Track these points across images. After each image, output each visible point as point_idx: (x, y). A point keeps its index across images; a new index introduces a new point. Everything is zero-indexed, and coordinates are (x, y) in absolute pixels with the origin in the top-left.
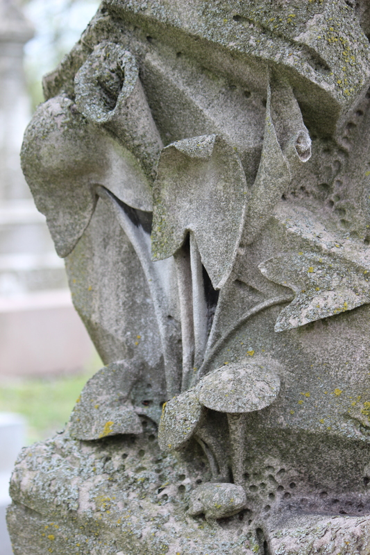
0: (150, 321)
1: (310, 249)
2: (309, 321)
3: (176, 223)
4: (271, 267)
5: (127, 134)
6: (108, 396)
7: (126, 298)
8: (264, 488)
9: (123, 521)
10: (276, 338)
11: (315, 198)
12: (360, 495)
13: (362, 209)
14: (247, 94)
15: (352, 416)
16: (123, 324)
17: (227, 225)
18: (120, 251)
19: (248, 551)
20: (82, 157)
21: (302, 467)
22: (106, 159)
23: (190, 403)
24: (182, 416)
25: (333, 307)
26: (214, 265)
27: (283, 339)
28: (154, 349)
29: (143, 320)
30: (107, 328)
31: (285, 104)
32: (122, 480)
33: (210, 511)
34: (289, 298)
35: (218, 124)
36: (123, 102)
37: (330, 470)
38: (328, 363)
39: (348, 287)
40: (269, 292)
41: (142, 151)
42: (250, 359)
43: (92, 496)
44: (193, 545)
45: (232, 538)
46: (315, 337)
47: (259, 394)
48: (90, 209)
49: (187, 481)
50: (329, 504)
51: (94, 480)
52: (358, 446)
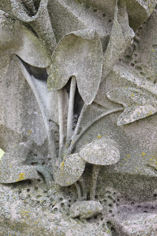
0: (37, 123)
1: (131, 86)
2: (135, 120)
3: (64, 73)
4: (112, 95)
5: (41, 28)
6: (16, 161)
7: (22, 112)
8: (105, 202)
9: (38, 223)
10: (112, 129)
11: (124, 62)
12: (151, 203)
13: (152, 67)
14: (95, 11)
15: (151, 165)
16: (20, 125)
17: (93, 73)
18: (18, 88)
19: (104, 233)
20: (10, 40)
21: (123, 191)
22: (22, 41)
23: (78, 162)
24: (75, 168)
25: (146, 113)
26: (86, 93)
27: (116, 129)
28: (40, 137)
29: (32, 123)
30: (10, 127)
31: (121, 15)
32: (31, 202)
33: (84, 215)
34: (121, 109)
35: (86, 24)
36: (42, 11)
37: (137, 192)
38: (139, 141)
39: (150, 104)
40: (109, 107)
41: (47, 37)
42: (99, 139)
43: (18, 211)
44: (78, 232)
45: (95, 228)
46: (132, 128)
47: (114, 156)
48: (8, 67)
49: (64, 201)
50: (136, 208)
51: (16, 203)
52: (153, 179)
